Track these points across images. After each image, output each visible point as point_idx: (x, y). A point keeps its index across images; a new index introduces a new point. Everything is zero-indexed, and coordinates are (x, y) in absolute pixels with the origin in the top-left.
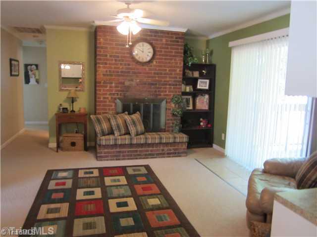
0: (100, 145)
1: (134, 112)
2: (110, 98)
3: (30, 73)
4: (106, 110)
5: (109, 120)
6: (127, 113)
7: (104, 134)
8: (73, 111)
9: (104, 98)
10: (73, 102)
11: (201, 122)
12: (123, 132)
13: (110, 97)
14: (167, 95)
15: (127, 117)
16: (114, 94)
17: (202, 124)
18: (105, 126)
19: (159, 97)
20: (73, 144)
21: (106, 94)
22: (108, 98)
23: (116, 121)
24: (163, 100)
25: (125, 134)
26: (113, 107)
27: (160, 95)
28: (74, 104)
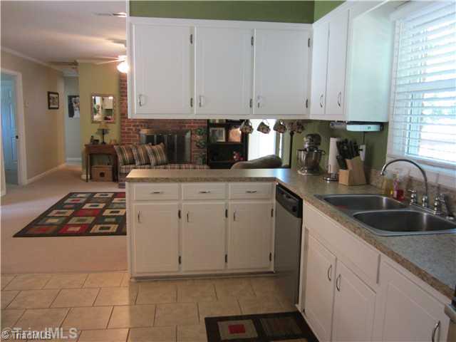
0: (120, 173)
1: (158, 143)
2: (134, 130)
3: (74, 105)
4: (130, 140)
5: (131, 150)
6: (150, 144)
7: (125, 163)
8: (104, 143)
9: (129, 129)
10: (103, 134)
11: (234, 155)
12: (144, 161)
13: (134, 128)
14: (192, 127)
15: (148, 148)
16: (138, 126)
17: (235, 157)
18: (127, 156)
19: (183, 128)
20: (102, 175)
21: (130, 126)
22: (132, 129)
23: (137, 151)
24: (187, 131)
25: (145, 164)
26: (138, 138)
27: (185, 126)
28: (105, 136)
